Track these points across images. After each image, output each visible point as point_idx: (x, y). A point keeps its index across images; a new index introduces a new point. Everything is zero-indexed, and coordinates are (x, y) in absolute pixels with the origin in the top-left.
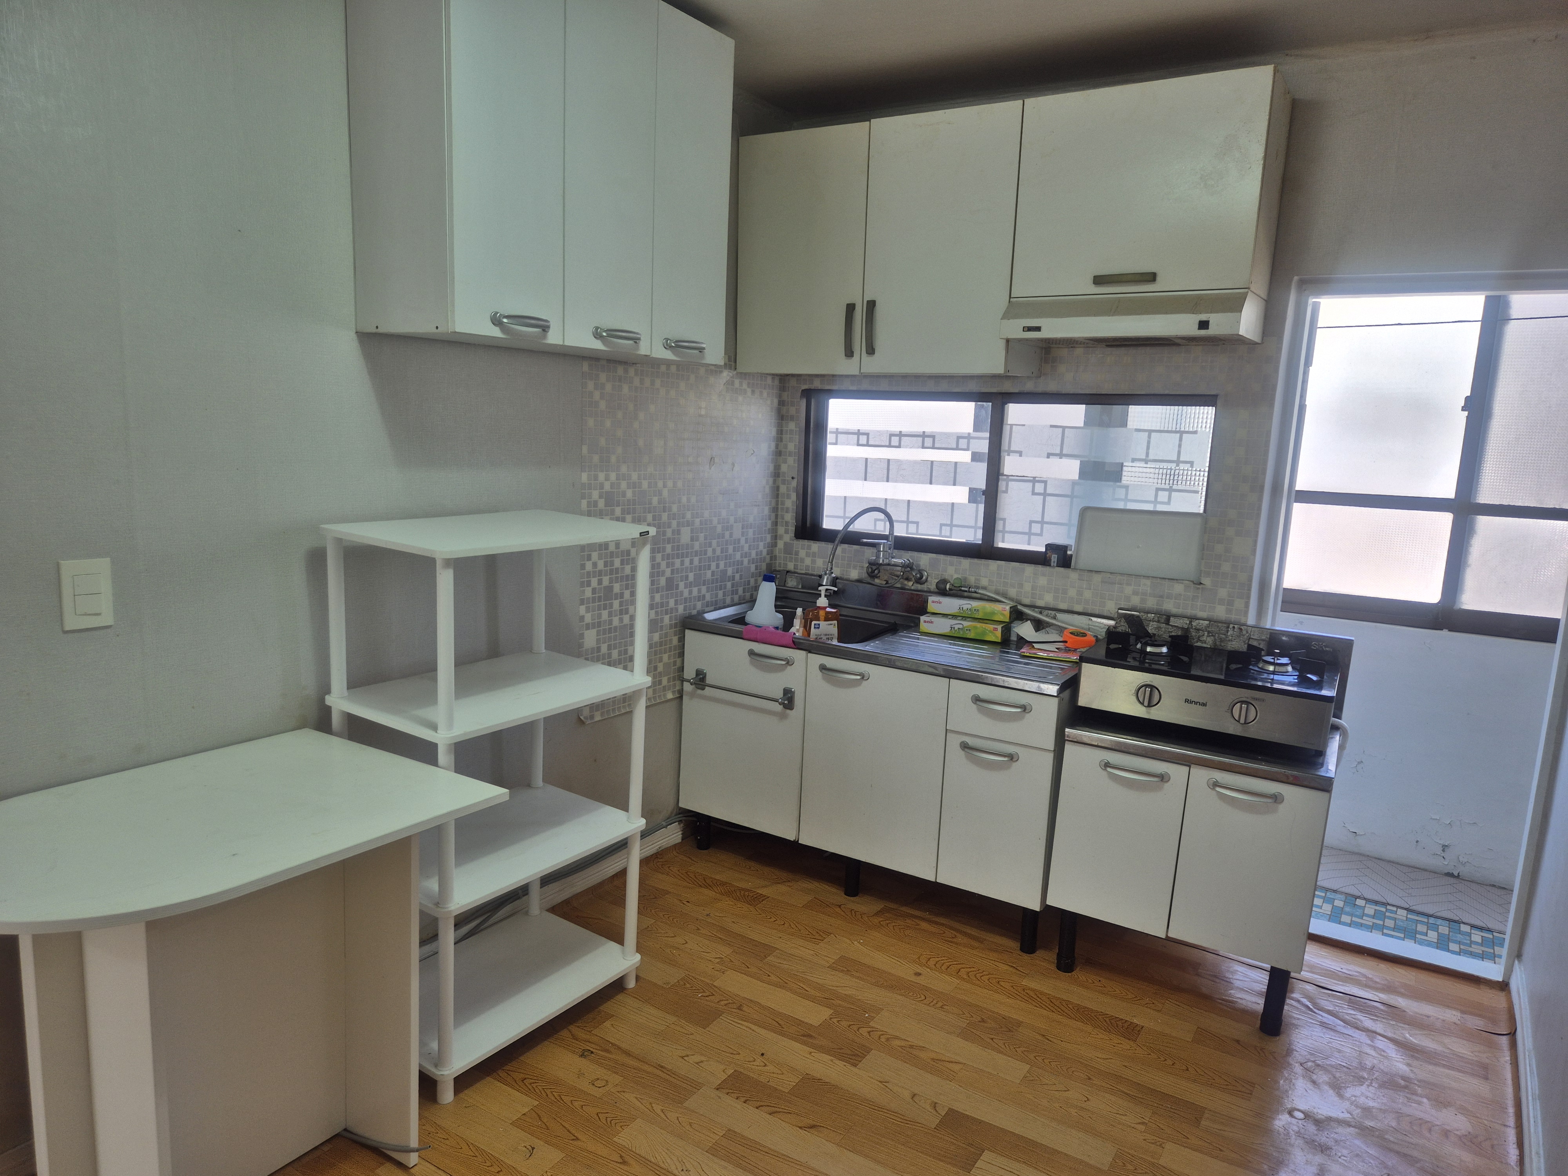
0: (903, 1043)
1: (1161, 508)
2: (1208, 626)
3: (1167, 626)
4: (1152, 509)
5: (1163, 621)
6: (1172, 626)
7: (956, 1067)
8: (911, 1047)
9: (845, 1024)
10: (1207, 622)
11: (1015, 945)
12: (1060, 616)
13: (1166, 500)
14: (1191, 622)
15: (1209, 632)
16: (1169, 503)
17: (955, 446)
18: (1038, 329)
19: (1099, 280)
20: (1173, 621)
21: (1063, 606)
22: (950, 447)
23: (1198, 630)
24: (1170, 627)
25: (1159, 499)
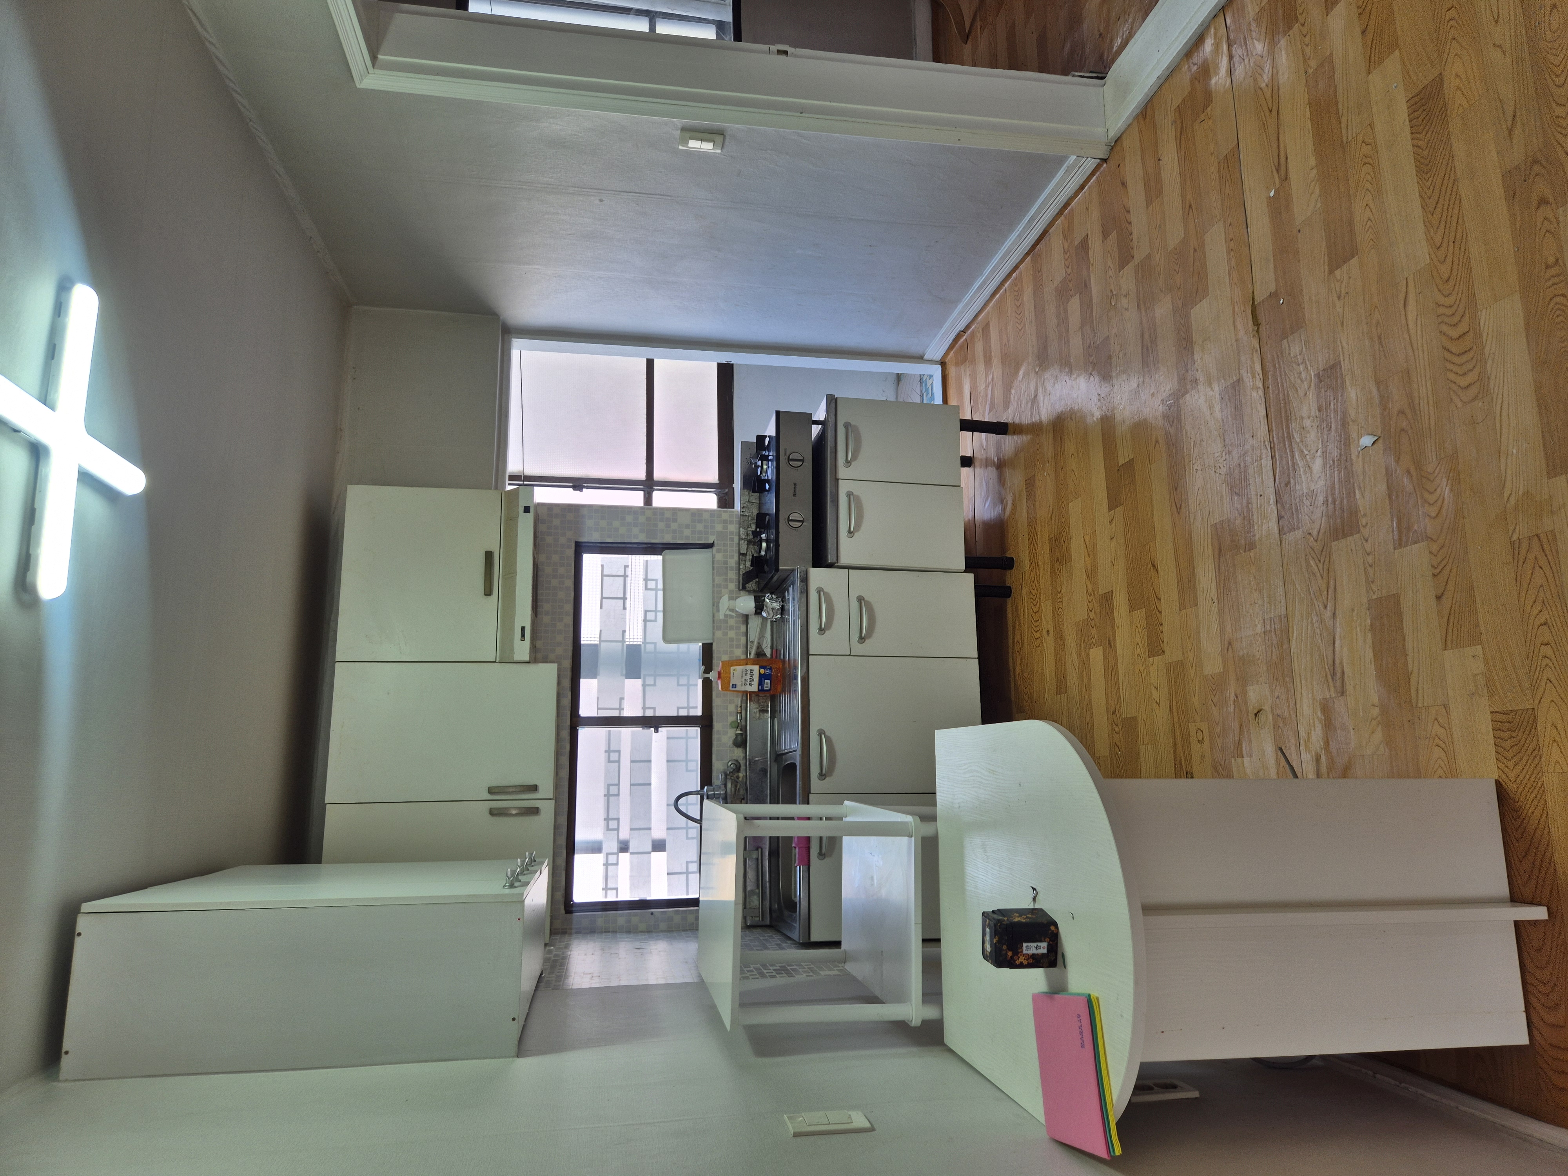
0: (1088, 583)
1: (660, 586)
2: (744, 528)
3: (748, 554)
4: (662, 592)
5: (744, 558)
6: (747, 551)
7: (1087, 538)
8: (1088, 577)
9: (1093, 632)
10: (741, 529)
11: (1009, 601)
12: (751, 638)
13: (654, 582)
14: (742, 539)
15: (748, 527)
16: (656, 580)
17: (617, 764)
18: (523, 629)
19: (488, 592)
20: (744, 551)
21: (743, 639)
22: (617, 769)
23: (748, 535)
24: (748, 553)
25: (654, 587)
